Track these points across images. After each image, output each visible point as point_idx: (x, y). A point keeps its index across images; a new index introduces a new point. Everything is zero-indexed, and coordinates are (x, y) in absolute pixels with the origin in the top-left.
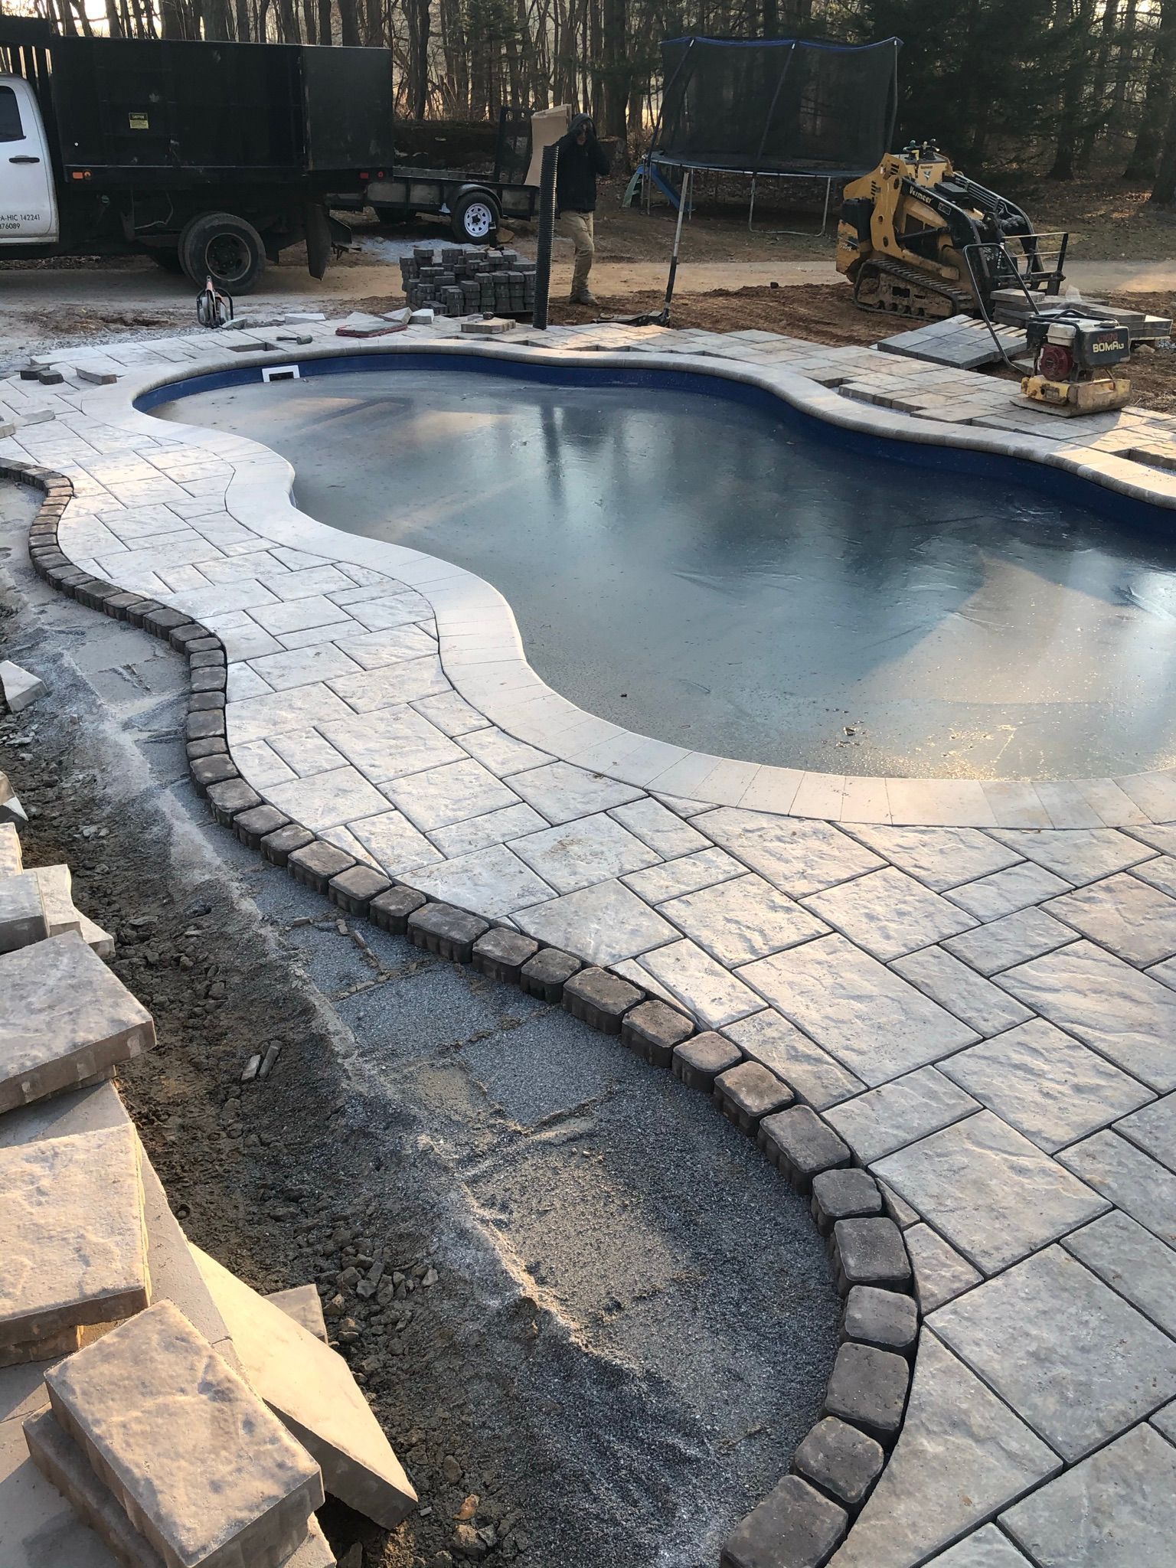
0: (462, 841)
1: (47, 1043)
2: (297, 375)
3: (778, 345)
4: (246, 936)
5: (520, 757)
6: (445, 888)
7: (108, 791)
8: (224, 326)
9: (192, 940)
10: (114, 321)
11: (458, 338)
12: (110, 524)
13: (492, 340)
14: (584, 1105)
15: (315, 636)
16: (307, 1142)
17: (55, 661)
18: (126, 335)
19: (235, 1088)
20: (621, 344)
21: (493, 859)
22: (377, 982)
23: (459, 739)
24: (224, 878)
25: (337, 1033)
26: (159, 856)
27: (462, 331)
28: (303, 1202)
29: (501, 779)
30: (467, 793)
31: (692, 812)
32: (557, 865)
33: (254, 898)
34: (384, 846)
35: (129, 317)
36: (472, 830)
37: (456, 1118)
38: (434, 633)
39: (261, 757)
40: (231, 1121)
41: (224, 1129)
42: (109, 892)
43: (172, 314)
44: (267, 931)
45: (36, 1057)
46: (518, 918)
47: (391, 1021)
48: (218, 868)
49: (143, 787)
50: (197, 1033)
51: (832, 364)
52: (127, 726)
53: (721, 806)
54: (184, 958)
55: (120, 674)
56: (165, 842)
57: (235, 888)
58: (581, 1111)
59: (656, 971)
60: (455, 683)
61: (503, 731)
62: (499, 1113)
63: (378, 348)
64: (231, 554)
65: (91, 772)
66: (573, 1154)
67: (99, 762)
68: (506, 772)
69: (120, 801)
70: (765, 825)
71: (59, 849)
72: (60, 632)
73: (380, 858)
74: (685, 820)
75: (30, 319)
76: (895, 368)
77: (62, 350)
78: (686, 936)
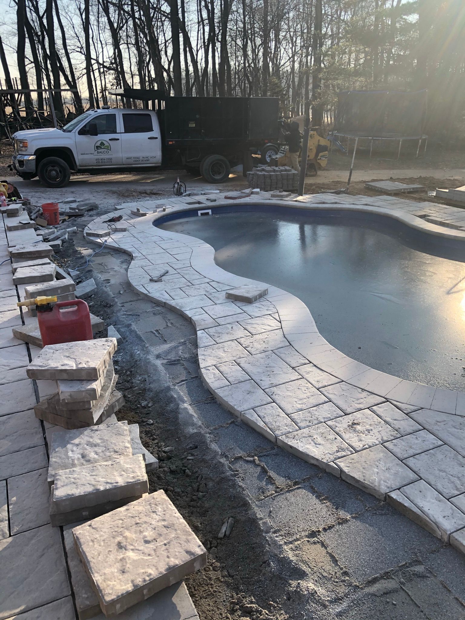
0: (305, 420)
1: (155, 564)
2: (210, 213)
3: (396, 201)
4: (214, 462)
5: (325, 379)
6: (302, 445)
7: (152, 386)
8: (183, 195)
9: (191, 461)
10: (143, 193)
11: (270, 199)
12: (147, 271)
13: (283, 200)
14: (388, 573)
15: (230, 319)
16: (252, 578)
17: (128, 327)
18: (148, 198)
19: (214, 542)
20: (333, 201)
21: (321, 430)
22: (276, 492)
23: (297, 368)
24: (203, 432)
25: (261, 519)
26: (174, 418)
27: (271, 197)
28: (253, 615)
29: (318, 390)
30: (305, 396)
31: (410, 411)
32: (351, 435)
33: (216, 443)
34: (271, 421)
35: (148, 192)
36: (309, 415)
37: (325, 574)
38: (279, 319)
39: (214, 374)
40: (214, 561)
41: (211, 565)
42: (153, 434)
43: (164, 190)
44: (223, 460)
45: (150, 574)
46: (339, 463)
47: (285, 514)
48: (200, 427)
49: (166, 385)
50: (195, 510)
51: (420, 209)
52: (158, 357)
53: (422, 408)
54: (187, 471)
55: (154, 333)
56: (176, 411)
57: (208, 437)
58: (386, 576)
59: (411, 498)
60: (291, 342)
61: (315, 366)
62: (345, 573)
63: (241, 203)
64: (194, 284)
65: (144, 376)
66: (388, 602)
67: (147, 372)
68: (320, 386)
69: (156, 391)
70: (446, 419)
71: (132, 412)
72: (130, 315)
73: (270, 427)
74: (407, 414)
75: (114, 192)
76: (446, 211)
77: (125, 204)
78: (421, 479)
